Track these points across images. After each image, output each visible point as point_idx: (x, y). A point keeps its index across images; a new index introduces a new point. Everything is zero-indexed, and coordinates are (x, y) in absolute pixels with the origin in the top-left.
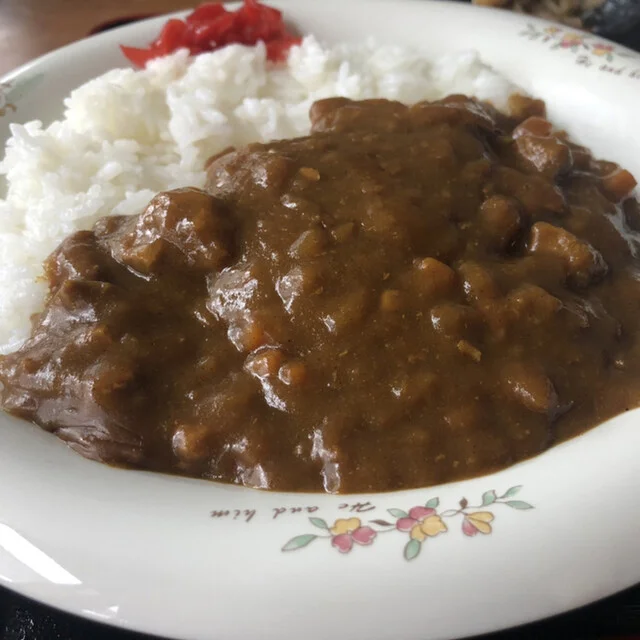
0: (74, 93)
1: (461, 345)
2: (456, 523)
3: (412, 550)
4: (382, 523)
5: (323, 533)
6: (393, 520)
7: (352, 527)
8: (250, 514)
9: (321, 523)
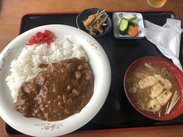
0: (18, 58)
1: (61, 107)
2: (56, 127)
3: (52, 130)
4: (50, 127)
5: (45, 128)
6: (51, 126)
7: (47, 127)
8: (39, 125)
9: (45, 126)
